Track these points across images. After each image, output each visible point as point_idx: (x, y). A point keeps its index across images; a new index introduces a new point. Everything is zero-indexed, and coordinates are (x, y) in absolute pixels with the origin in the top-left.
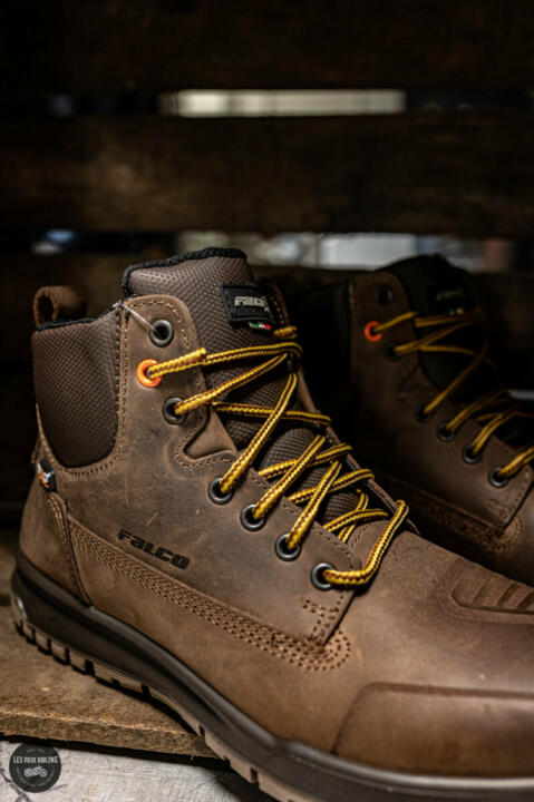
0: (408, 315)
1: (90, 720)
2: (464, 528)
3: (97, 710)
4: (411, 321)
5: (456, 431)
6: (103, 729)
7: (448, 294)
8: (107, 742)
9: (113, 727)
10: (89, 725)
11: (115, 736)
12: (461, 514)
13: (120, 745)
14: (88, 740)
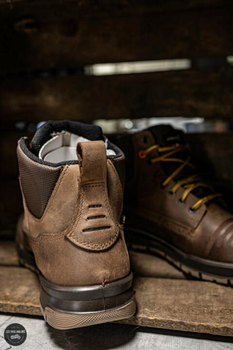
0: (155, 147)
1: (23, 304)
2: (179, 231)
3: (26, 300)
4: (157, 149)
5: (176, 192)
6: (28, 307)
7: (172, 138)
8: (30, 313)
9: (32, 307)
10: (23, 306)
11: (32, 310)
12: (178, 225)
13: (35, 314)
14: (22, 312)
